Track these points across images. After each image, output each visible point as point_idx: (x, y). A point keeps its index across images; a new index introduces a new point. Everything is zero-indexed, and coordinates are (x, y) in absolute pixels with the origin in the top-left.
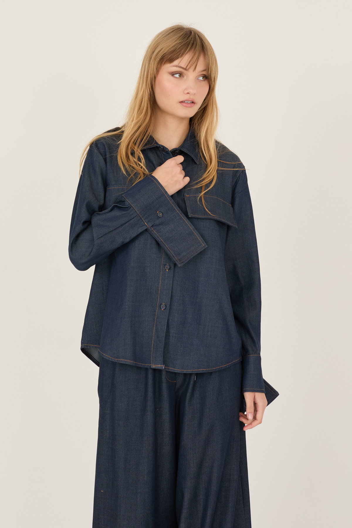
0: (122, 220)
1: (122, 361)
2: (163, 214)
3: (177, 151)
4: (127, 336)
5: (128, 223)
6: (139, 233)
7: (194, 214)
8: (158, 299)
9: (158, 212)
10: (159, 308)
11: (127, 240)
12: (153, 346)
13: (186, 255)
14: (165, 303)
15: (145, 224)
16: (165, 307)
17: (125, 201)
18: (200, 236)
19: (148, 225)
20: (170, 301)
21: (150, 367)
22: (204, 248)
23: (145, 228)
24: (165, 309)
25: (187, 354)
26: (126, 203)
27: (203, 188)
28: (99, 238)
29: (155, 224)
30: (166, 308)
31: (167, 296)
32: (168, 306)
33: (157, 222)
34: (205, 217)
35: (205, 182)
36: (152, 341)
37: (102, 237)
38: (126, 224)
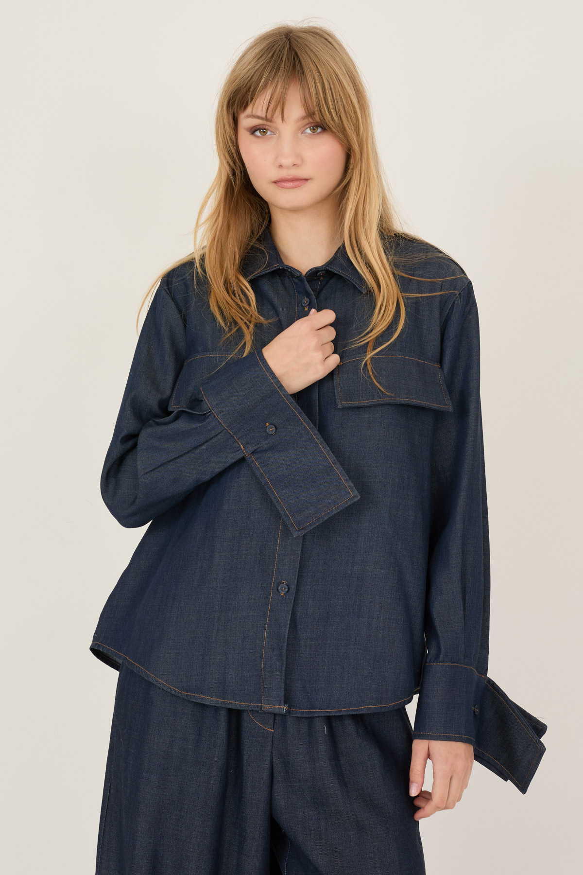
0: (194, 439)
1: (194, 697)
2: (276, 429)
3: (321, 273)
4: (208, 649)
5: (206, 445)
6: (228, 464)
7: (351, 400)
8: (273, 573)
9: (267, 424)
10: (276, 590)
11: (206, 478)
12: (265, 667)
13: (314, 514)
14: (286, 581)
15: (241, 448)
16: (286, 590)
17: (202, 401)
18: (347, 476)
19: (244, 450)
20: (297, 577)
21: (261, 708)
22: (352, 502)
23: (239, 456)
24: (287, 593)
25: (336, 677)
26: (204, 407)
27: (370, 346)
28: (147, 473)
29: (260, 447)
30: (288, 591)
31: (291, 567)
32: (293, 587)
33: (264, 444)
34: (376, 401)
35: (376, 332)
36: (261, 657)
37: (153, 470)
38: (204, 447)
